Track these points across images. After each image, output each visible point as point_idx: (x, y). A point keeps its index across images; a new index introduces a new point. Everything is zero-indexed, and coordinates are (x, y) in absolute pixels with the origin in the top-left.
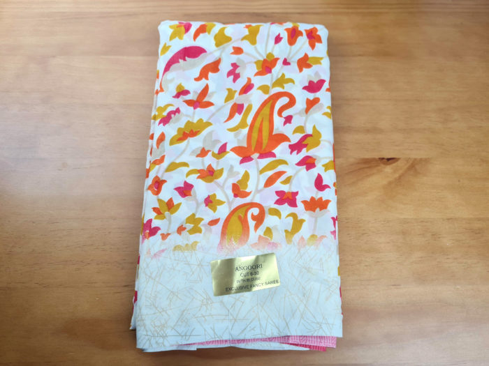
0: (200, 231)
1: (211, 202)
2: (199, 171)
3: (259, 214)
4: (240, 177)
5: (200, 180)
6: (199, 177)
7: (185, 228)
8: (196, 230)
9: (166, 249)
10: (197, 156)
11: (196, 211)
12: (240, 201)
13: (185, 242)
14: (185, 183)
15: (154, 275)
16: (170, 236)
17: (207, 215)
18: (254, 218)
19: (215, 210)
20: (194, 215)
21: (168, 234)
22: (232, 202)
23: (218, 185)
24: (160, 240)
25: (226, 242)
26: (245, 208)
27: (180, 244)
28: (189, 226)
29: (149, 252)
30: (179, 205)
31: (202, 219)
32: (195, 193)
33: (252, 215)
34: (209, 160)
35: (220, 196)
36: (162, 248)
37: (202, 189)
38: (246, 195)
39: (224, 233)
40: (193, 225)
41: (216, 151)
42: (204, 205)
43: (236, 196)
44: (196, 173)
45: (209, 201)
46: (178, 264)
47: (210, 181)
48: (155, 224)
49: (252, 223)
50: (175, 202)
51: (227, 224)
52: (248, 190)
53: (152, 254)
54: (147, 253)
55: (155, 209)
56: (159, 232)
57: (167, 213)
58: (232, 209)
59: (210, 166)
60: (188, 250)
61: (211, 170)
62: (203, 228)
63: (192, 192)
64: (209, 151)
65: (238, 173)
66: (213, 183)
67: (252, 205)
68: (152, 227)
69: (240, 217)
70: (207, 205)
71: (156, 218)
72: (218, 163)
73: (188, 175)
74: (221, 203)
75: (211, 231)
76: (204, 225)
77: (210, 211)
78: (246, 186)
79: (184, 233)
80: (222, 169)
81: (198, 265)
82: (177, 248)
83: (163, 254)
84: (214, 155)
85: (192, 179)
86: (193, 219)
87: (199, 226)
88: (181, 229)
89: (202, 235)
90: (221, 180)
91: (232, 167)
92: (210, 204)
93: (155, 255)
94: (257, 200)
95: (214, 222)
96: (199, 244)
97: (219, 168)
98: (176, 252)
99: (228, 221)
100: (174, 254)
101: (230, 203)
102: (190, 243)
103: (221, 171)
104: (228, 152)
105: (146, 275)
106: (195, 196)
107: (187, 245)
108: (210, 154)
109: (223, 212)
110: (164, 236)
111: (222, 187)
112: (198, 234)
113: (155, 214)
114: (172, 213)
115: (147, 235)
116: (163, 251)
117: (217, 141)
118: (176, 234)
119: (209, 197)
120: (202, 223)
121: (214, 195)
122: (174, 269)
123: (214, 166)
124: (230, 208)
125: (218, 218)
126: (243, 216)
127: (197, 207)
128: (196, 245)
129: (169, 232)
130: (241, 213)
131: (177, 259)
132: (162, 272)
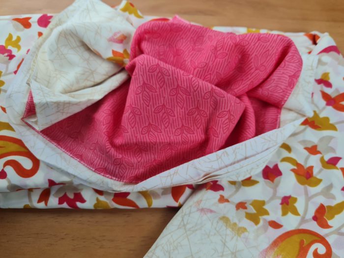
0: (257, 222)
1: (288, 204)
2: (298, 165)
3: (323, 255)
4: (334, 203)
5: (293, 175)
6: (293, 170)
7: (245, 208)
8: (254, 219)
9: (215, 212)
10: (306, 148)
11: (269, 201)
12: (314, 227)
13: (236, 221)
14: (276, 166)
15: (188, 226)
16: (226, 203)
17: (274, 212)
18: (316, 255)
19: (284, 213)
20: (263, 203)
21: (227, 201)
22: (307, 221)
23: (306, 193)
24: (217, 200)
26: (316, 238)
27: (231, 218)
28: (252, 210)
30: (256, 182)
31: (266, 213)
32: (279, 182)
33: (316, 250)
34: (314, 161)
35: (300, 205)
36: (213, 208)
37: (288, 183)
38: (324, 225)
39: (276, 243)
40: (255, 212)
41: (327, 158)
42: (280, 201)
43: (315, 218)
44: (293, 164)
45: (287, 202)
46: (215, 234)
47: (302, 183)
50: (253, 177)
51: (285, 239)
52: (330, 222)
53: (202, 205)
54: (198, 202)
56: (221, 192)
58: (301, 228)
59: (311, 168)
60: (233, 229)
61: (310, 172)
62: (261, 223)
63: (277, 179)
64: (319, 152)
65: (334, 197)
66: (302, 187)
67: (322, 240)
68: (219, 182)
69: (302, 242)
70: (282, 204)
72: (320, 171)
73: (285, 160)
74: (295, 212)
75: (266, 230)
76: (265, 220)
77: (280, 212)
78: (332, 217)
79: (242, 212)
80: (320, 181)
81: (233, 253)
82: (225, 219)
83: (209, 215)
84: (322, 160)
85: (285, 167)
86: (260, 206)
87: (260, 217)
88: (241, 206)
89: (256, 227)
90: (313, 190)
91: (330, 187)
92: (285, 204)
93: (203, 209)
94: (330, 240)
95: (275, 225)
96: (246, 234)
97: (319, 177)
98: (221, 223)
100: (218, 222)
101: (303, 220)
102: (240, 225)
103: (319, 181)
104: (337, 168)
105: (183, 220)
106: (277, 186)
107: (235, 224)
108: (319, 156)
109: (290, 223)
110: (222, 200)
111: (308, 198)
112: (252, 223)
114: (244, 185)
115: (209, 186)
116: (211, 211)
117: (333, 150)
118: (234, 207)
119: (289, 197)
120: (265, 217)
121: (295, 200)
122: (208, 237)
123: (315, 171)
124: (300, 224)
125: (281, 224)
126: (306, 243)
127: (272, 199)
128: (243, 232)
129: (229, 200)
130: (307, 239)
131: (217, 229)
132: (196, 230)
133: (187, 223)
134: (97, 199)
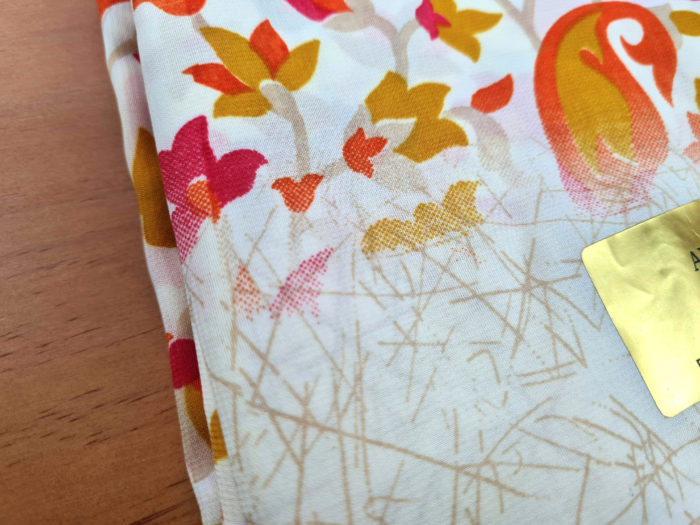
1: (446, 22)
3: (646, 38)
8: (439, 136)
9: (329, 253)
11: (402, 62)
13: (413, 200)
15: (320, 406)
16: (319, 191)
18: (638, 53)
20: (395, 80)
21: (313, 180)
24: (284, 212)
25: (585, 161)
26: (594, 19)
28: (397, 128)
29: (243, 283)
30: (311, 50)
31: (440, 89)
33: (625, 44)
36: (310, 247)
39: (556, 130)
40: (412, 121)
42: (422, 33)
45: (438, 20)
46: (418, 312)
48: (229, 134)
49: (643, 74)
50: (292, 42)
53: (267, 286)
54: (238, 288)
55: (200, 73)
56: (264, 175)
57: (266, 84)
58: (542, 34)
60: (439, 230)
68: (219, 152)
69: (587, 58)
70: (434, 35)
71: (221, 110)
74: (488, 21)
75: (499, 130)
76: (459, 111)
77: (458, 56)
79: (386, 162)
83: (326, 280)
87: (443, 116)
89: (472, 150)
92: (442, 30)
93: (284, 289)
95: (495, 95)
96: (480, 193)
99: (553, 81)
100: (378, 269)
101: (521, 17)
102: (437, 196)
105: (274, 414)
106: (371, 10)
107: (424, 209)
110: (298, 192)
114: (293, 84)
115: (204, 200)
116: (318, 262)
118: (347, 174)
120: (449, 102)
124: (530, 30)
125: (501, 75)
126: (594, 51)
127: (399, 46)
128: (470, 199)
129: (313, 171)
130: (580, 39)
131: (403, 288)
132: (359, 378)
133: (304, 402)
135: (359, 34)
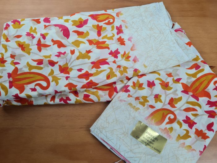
0: (144, 105)
1: (157, 98)
2: (163, 81)
3: (173, 119)
4: (177, 97)
5: (160, 85)
6: (160, 83)
7: (139, 99)
8: (143, 104)
9: (126, 101)
10: (166, 74)
11: (149, 96)
12: (169, 107)
13: (135, 105)
14: (153, 82)
16: (131, 97)
17: (152, 101)
19: (156, 102)
20: (147, 97)
21: (131, 96)
22: (166, 105)
23: (165, 93)
24: (127, 96)
25: (150, 119)
26: (170, 112)
27: (133, 104)
28: (142, 100)
30: (144, 88)
31: (148, 102)
32: (154, 89)
33: (170, 117)
34: (170, 80)
35: (163, 98)
37: (158, 89)
38: (173, 106)
39: (152, 114)
40: (143, 101)
41: (175, 79)
42: (154, 96)
43: (169, 104)
44: (160, 81)
45: (157, 97)
46: (126, 111)
47: (164, 89)
48: (130, 88)
49: (167, 120)
50: (143, 86)
51: (156, 112)
52: (176, 105)
53: (120, 98)
54: (118, 97)
55: (134, 83)
56: (129, 93)
57: (137, 88)
58: (163, 108)
59: (168, 83)
60: (134, 109)
61: (167, 84)
62: (146, 106)
63: (153, 87)
64: (172, 76)
65: (177, 95)
66: (164, 90)
67: (172, 113)
68: (128, 89)
69: (163, 114)
70: (154, 98)
71: (132, 86)
72: (172, 84)
73: (157, 79)
74: (161, 101)
75: (148, 109)
76: (147, 104)
77: (154, 101)
78: (177, 103)
79: (138, 101)
80: (172, 88)
81: (133, 118)
82: (130, 104)
83: (124, 102)
84: (173, 79)
85: (157, 82)
86: (145, 99)
87: (145, 103)
88: (137, 98)
89: (144, 108)
90: (168, 92)
91: (176, 90)
92: (156, 98)
93: (121, 100)
94: (176, 113)
95: (152, 107)
96: (139, 110)
97: (171, 87)
98: (128, 106)
99: (158, 111)
101: (164, 105)
102: (137, 107)
103: (171, 88)
104: (180, 83)
106: (153, 90)
107: (135, 106)
108: (172, 78)
109: (159, 106)
110: (129, 96)
111: (166, 95)
112: (142, 106)
113: (132, 85)
114: (139, 90)
115: (123, 90)
116: (125, 101)
117: (178, 75)
118: (134, 99)
119: (158, 95)
120: (147, 103)
121: (161, 96)
122: (123, 111)
123: (170, 84)
125: (155, 106)
126: (165, 114)
127: (151, 95)
128: (138, 110)
129: (132, 96)
130: (166, 112)
131: (127, 108)
132: (118, 109)
133: (114, 106)
134: (76, 99)
135: (149, 91)
